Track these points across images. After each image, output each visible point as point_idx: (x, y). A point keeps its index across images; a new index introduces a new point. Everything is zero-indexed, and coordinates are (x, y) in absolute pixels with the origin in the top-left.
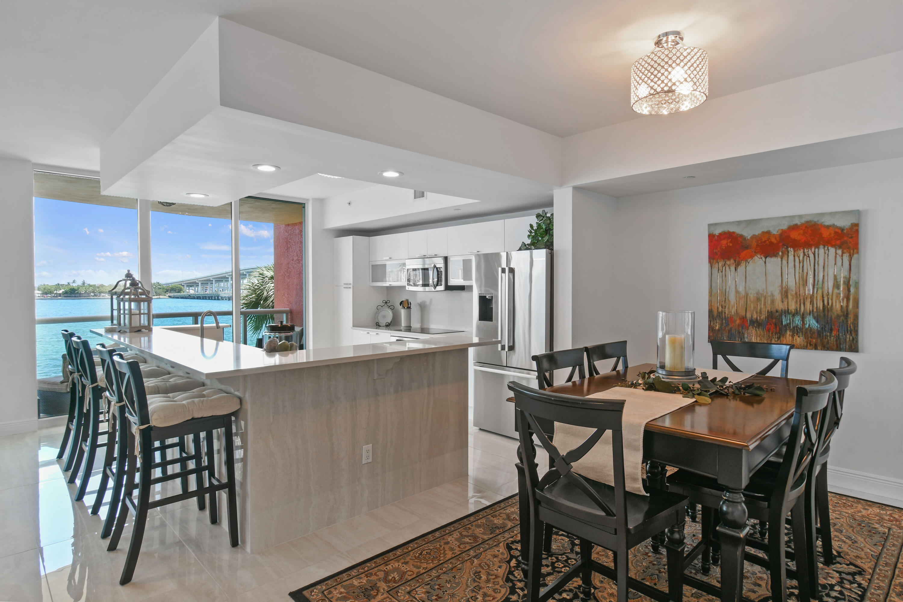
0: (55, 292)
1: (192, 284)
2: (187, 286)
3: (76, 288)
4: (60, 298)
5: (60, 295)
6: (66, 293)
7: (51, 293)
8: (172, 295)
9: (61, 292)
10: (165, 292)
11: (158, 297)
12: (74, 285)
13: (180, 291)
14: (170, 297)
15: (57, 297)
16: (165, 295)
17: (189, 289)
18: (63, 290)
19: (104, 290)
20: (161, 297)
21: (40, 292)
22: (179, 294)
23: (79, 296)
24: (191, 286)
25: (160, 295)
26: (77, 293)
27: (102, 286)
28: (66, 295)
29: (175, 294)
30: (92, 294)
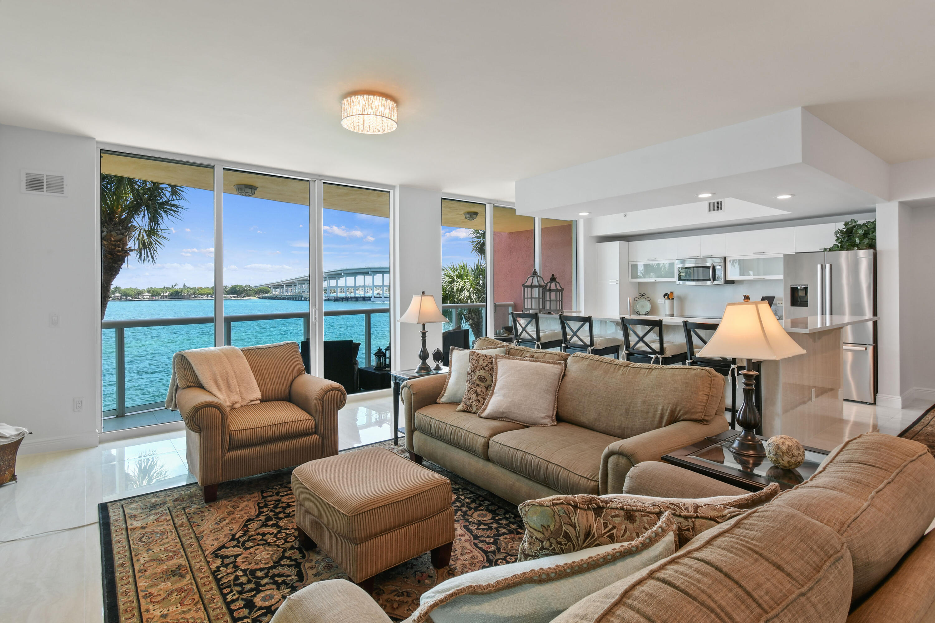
0: (162, 294)
1: (278, 286)
2: (274, 288)
3: (179, 290)
4: (166, 299)
5: (166, 297)
6: (171, 294)
7: (159, 295)
8: (260, 296)
9: (167, 294)
10: (255, 293)
11: (249, 298)
12: (177, 288)
13: (267, 292)
14: (259, 298)
15: (163, 298)
16: (255, 296)
17: (275, 291)
18: (169, 293)
19: (203, 292)
20: (251, 298)
21: (150, 294)
22: (266, 295)
23: (182, 297)
24: (277, 288)
25: (250, 296)
26: (181, 295)
27: (201, 288)
28: (171, 297)
29: (264, 295)
30: (193, 296)
